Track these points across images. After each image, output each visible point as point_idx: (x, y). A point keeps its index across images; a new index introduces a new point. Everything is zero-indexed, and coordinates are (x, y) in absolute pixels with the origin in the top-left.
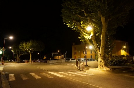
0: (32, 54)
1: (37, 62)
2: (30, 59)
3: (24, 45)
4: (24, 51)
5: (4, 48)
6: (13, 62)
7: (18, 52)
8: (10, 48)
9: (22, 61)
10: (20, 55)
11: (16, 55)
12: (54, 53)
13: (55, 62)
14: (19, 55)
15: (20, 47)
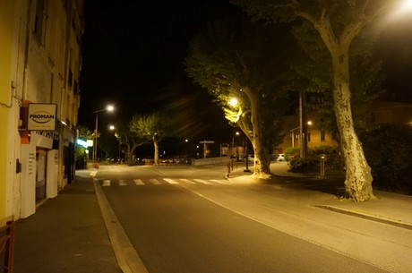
0: (158, 144)
1: (174, 162)
2: (156, 156)
3: (140, 123)
4: (141, 137)
5: (96, 131)
6: (120, 163)
7: (129, 138)
8: (112, 128)
9: (140, 161)
10: (135, 146)
11: (124, 146)
12: (205, 142)
13: (208, 163)
14: (131, 147)
15: (132, 129)
